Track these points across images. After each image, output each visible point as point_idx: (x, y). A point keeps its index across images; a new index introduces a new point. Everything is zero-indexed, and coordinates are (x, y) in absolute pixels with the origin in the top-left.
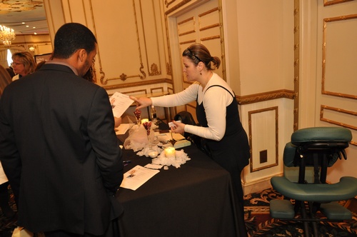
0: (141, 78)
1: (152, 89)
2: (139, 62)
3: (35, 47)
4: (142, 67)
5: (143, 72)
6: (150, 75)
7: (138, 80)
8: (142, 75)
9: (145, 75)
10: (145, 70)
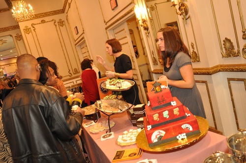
0: (70, 76)
1: (76, 81)
2: (68, 69)
3: (3, 69)
4: (70, 71)
5: (70, 73)
6: (74, 74)
7: (69, 77)
8: (70, 75)
9: (72, 75)
10: (71, 72)
